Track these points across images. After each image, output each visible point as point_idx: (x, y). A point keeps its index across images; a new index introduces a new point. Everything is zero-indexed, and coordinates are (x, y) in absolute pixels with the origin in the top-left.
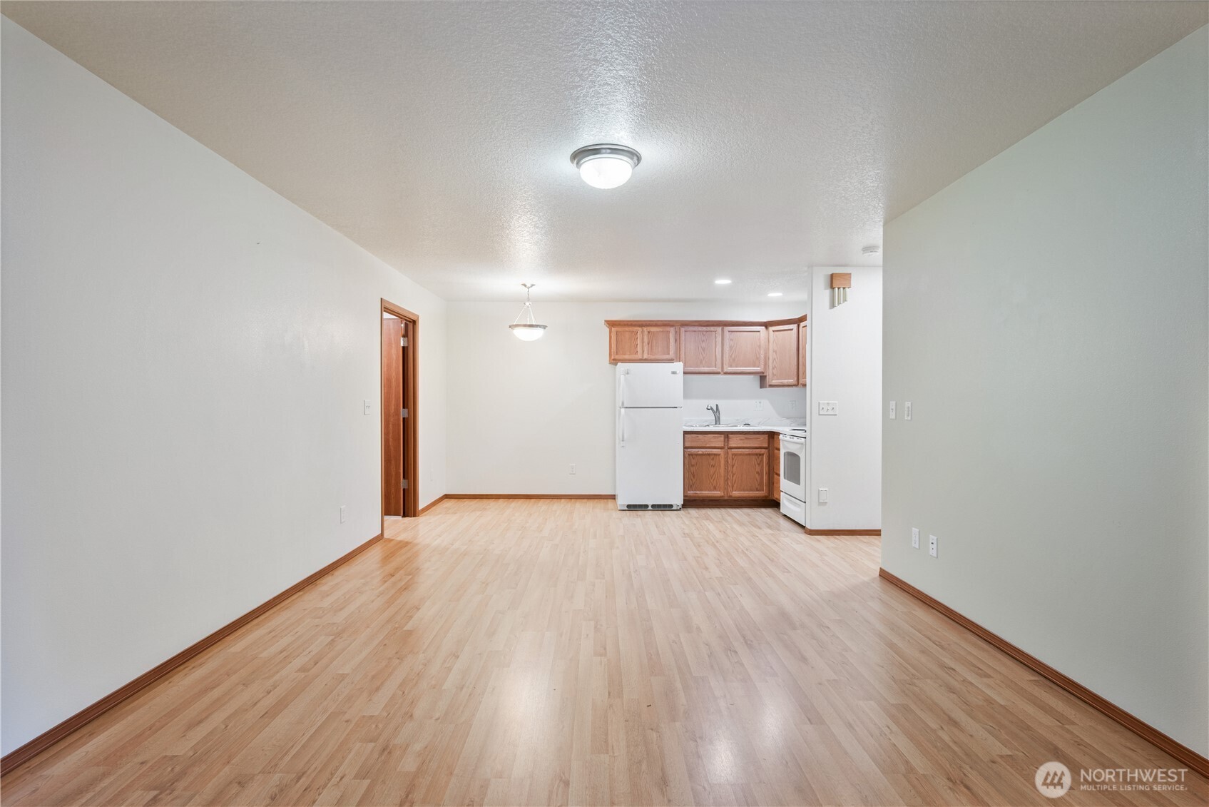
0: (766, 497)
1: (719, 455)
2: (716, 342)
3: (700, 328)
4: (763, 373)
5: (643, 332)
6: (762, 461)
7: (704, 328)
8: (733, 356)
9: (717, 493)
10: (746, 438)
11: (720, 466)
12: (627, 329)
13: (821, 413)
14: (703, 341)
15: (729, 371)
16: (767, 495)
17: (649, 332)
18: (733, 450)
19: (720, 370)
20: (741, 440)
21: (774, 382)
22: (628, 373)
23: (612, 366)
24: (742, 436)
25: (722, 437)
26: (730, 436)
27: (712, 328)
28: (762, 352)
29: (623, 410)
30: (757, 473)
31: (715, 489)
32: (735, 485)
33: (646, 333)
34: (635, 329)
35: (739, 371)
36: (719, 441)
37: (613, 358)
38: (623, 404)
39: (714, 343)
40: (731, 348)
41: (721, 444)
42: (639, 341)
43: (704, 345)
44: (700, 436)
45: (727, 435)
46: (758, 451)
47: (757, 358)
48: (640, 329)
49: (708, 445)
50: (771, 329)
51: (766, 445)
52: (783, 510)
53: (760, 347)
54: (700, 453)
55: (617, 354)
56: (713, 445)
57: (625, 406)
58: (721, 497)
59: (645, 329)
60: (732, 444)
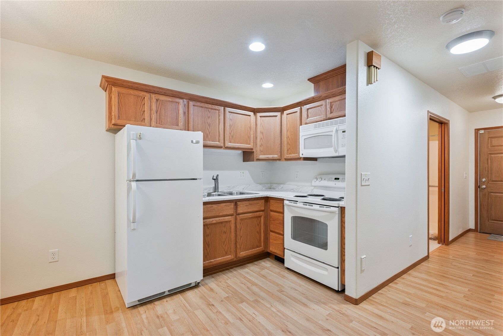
0: (263, 251)
1: (230, 221)
2: (219, 119)
3: (206, 105)
4: (252, 149)
5: (151, 98)
6: (260, 222)
7: (210, 106)
8: (232, 134)
9: (229, 257)
10: (250, 204)
11: (231, 232)
12: (132, 92)
13: (363, 184)
14: (209, 117)
15: (229, 146)
16: (264, 249)
17: (157, 100)
18: (240, 216)
19: (222, 145)
20: (247, 206)
21: (262, 157)
22: (140, 139)
23: (111, 134)
24: (247, 203)
25: (232, 205)
26: (239, 203)
27: (216, 107)
28: (252, 133)
29: (134, 184)
30: (257, 232)
31: (226, 254)
32: (242, 247)
33: (154, 100)
34: (142, 94)
35: (237, 146)
36: (229, 209)
37: (113, 122)
38: (134, 175)
39: (218, 120)
40: (230, 126)
41: (231, 211)
42: (146, 108)
43: (209, 121)
44: (215, 206)
45: (236, 202)
46: (258, 214)
47: (249, 137)
48: (147, 95)
49: (221, 214)
50: (259, 115)
51: (263, 208)
52: (286, 265)
53: (250, 128)
54: (214, 222)
55: (119, 118)
56: (225, 213)
57: (137, 178)
58: (231, 260)
59: (153, 96)
60: (240, 210)
